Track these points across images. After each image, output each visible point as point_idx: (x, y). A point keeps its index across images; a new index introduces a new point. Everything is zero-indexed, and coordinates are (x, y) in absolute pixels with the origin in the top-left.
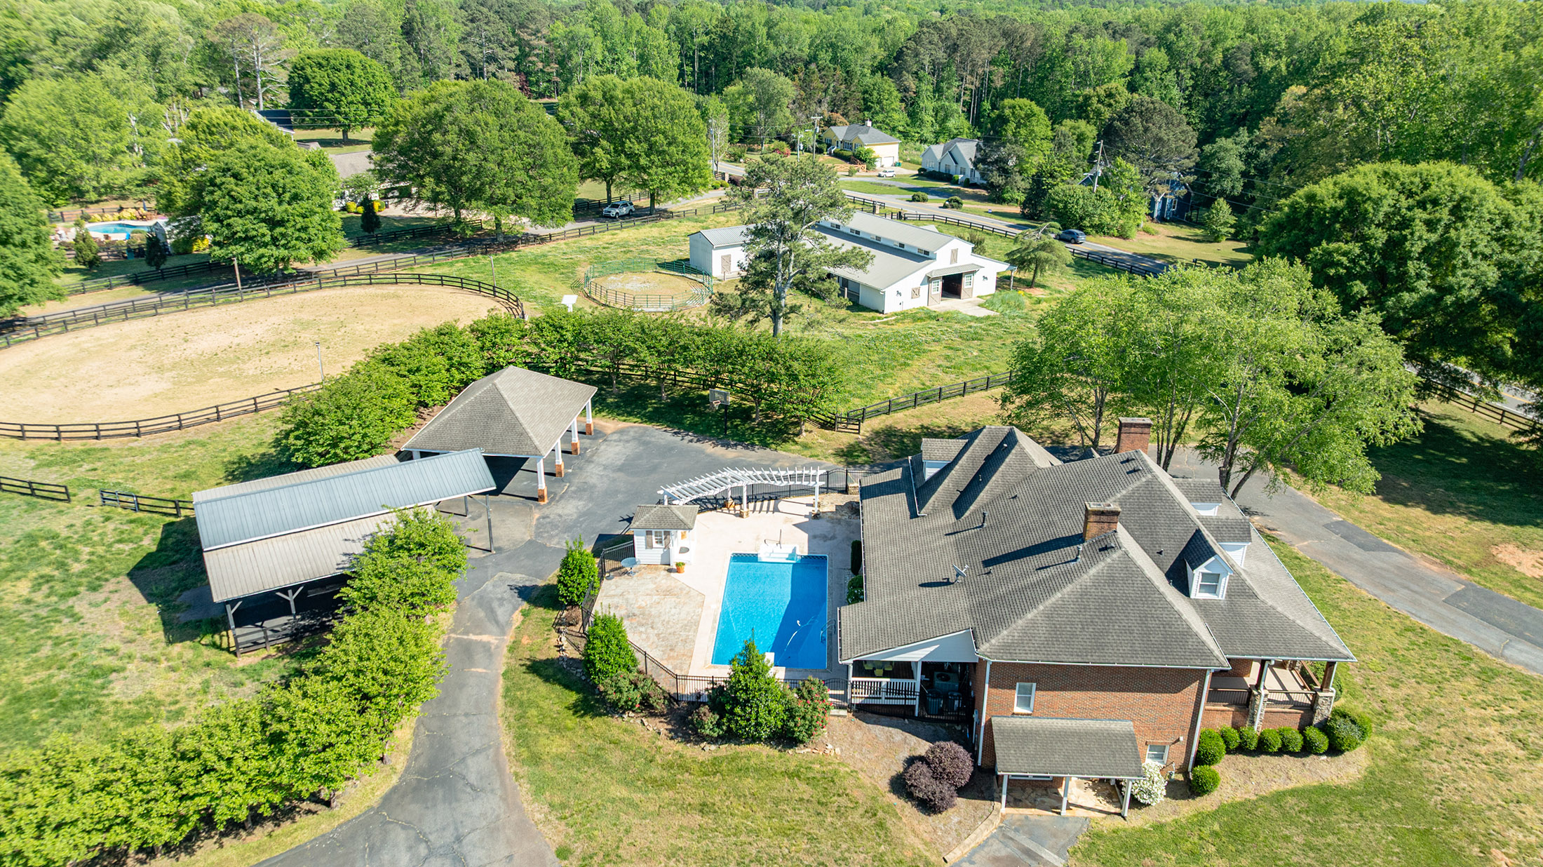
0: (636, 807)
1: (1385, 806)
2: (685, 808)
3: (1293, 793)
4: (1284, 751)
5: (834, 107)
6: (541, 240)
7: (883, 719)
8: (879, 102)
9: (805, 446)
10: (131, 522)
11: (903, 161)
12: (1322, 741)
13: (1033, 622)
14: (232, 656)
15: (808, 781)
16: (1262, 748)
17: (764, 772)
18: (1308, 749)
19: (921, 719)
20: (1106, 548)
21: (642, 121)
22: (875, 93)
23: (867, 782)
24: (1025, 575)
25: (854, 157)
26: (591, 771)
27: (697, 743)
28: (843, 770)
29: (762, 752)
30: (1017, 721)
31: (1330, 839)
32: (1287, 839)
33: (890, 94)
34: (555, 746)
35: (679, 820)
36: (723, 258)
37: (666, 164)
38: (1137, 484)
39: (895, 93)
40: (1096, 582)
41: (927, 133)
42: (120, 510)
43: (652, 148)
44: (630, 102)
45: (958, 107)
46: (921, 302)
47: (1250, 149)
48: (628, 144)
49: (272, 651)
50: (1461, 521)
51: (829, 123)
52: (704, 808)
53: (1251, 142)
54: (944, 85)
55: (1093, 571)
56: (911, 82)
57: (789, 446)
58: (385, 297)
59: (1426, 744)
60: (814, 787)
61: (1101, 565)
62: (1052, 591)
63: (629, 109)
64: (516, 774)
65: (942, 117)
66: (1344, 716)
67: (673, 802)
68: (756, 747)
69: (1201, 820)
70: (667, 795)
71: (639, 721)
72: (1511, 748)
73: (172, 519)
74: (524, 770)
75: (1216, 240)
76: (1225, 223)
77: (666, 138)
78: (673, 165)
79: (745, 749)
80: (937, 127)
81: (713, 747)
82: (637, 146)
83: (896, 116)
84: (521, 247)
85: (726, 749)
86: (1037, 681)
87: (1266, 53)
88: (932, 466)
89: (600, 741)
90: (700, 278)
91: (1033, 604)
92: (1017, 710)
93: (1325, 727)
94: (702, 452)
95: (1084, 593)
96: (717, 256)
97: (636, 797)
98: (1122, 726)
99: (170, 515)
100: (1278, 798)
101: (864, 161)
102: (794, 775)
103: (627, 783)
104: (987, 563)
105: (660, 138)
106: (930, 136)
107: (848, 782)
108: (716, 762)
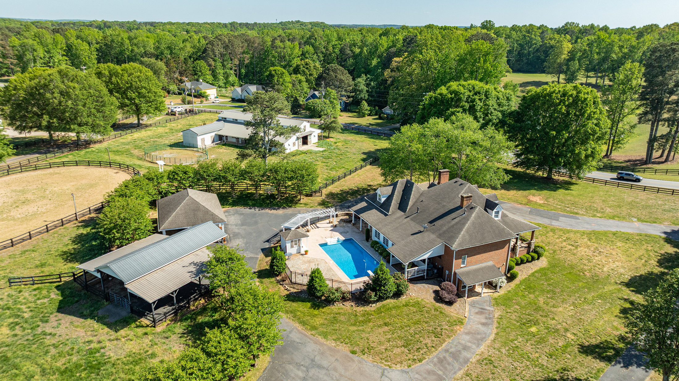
0: (363, 331)
1: (558, 269)
2: (380, 326)
3: (536, 272)
4: (528, 261)
5: (181, 74)
6: (101, 142)
7: (418, 282)
8: (200, 71)
9: (306, 204)
10: (35, 290)
11: (219, 96)
12: (536, 256)
13: (464, 235)
14: (153, 328)
15: (412, 306)
16: (522, 262)
17: (396, 307)
18: (533, 259)
19: (427, 279)
20: (472, 208)
21: (134, 83)
22: (198, 68)
23: (428, 301)
24: (449, 222)
25: (200, 95)
26: (337, 325)
27: (368, 305)
28: (419, 300)
29: (390, 302)
30: (462, 270)
31: (552, 281)
32: (543, 284)
33: (205, 68)
34: (318, 321)
35: (380, 330)
36: (202, 139)
37: (147, 102)
38: (466, 188)
39: (207, 67)
40: (475, 217)
41: (221, 83)
42: (23, 286)
43: (140, 95)
44: (126, 75)
45: (232, 72)
46: (296, 148)
47: (367, 82)
48: (129, 94)
49: (168, 322)
50: (515, 192)
51: (181, 81)
52: (386, 324)
53: (367, 79)
54: (225, 63)
55: (473, 215)
56: (213, 63)
57: (298, 205)
58: (51, 174)
59: (554, 252)
60: (415, 307)
61: (475, 213)
62: (464, 224)
63: (126, 77)
64: (312, 334)
65: (227, 76)
66: (538, 247)
67: (374, 326)
68: (388, 301)
69: (518, 286)
70: (371, 324)
71: (341, 304)
72: (570, 247)
73: (58, 284)
74: (313, 332)
75: (364, 116)
76: (367, 110)
77: (147, 90)
78: (150, 102)
79: (385, 302)
80: (225, 81)
81: (374, 305)
82: (133, 95)
83: (208, 77)
84: (92, 146)
85: (379, 304)
86: (467, 254)
87: (355, 46)
88: (383, 197)
89: (332, 315)
90: (195, 149)
91: (461, 230)
92: (462, 266)
93: (535, 251)
94: (268, 213)
95: (473, 223)
96: (199, 138)
97: (360, 328)
98: (490, 263)
99: (55, 282)
100: (533, 274)
101: (203, 97)
102: (406, 305)
103: (354, 325)
104: (431, 222)
105: (143, 91)
106: (223, 85)
107: (423, 303)
108: (379, 309)
